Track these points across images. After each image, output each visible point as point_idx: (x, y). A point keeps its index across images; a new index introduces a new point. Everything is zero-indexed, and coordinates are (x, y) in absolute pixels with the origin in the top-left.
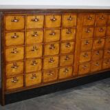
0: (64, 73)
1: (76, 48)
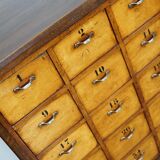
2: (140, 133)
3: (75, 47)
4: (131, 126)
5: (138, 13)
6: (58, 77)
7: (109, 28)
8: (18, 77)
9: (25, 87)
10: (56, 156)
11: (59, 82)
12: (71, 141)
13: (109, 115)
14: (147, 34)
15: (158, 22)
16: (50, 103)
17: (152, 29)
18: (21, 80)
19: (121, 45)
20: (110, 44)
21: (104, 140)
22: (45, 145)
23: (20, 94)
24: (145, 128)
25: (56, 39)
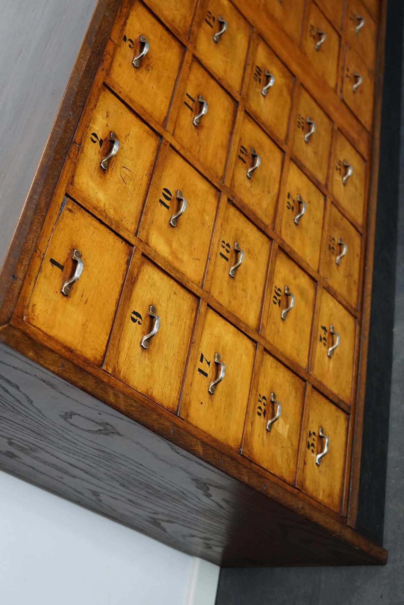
0: (351, 188)
1: (284, 55)
2: (302, 293)
3: (104, 170)
4: (278, 283)
5: (154, 73)
6: (112, 237)
7: (130, 116)
8: (53, 262)
9: (77, 275)
10: (205, 397)
11: (120, 246)
12: (210, 357)
13: (232, 277)
14: (190, 103)
15: (192, 77)
16: (131, 291)
17: (191, 91)
18: (61, 267)
19: (168, 137)
20: (151, 144)
21: (258, 330)
22: (176, 385)
23: (76, 296)
24: (304, 281)
25: (68, 166)
